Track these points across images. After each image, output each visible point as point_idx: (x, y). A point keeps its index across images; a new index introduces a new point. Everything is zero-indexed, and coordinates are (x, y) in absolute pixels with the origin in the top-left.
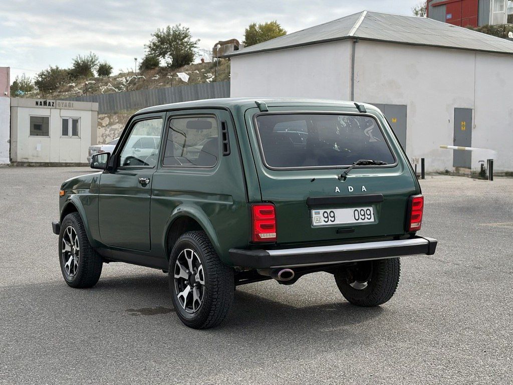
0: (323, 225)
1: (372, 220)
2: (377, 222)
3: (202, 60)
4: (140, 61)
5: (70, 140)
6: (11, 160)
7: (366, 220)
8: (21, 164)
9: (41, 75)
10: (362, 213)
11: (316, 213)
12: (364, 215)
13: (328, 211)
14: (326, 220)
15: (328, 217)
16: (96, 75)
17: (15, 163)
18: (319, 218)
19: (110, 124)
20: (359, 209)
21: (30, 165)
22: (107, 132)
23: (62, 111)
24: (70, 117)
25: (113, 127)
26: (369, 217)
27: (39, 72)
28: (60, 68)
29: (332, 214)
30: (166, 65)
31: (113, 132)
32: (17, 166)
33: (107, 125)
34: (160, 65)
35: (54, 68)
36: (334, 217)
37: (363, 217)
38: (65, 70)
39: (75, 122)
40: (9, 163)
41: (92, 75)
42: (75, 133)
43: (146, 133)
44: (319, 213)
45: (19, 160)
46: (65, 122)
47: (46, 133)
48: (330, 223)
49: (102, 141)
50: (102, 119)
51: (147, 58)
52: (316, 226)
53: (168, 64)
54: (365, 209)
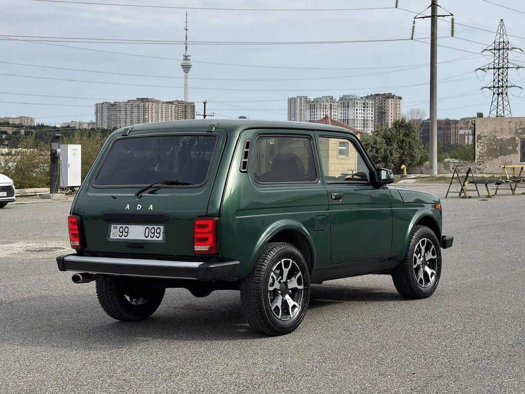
0: (118, 239)
1: (161, 239)
2: (164, 241)
7: (155, 238)
10: (153, 231)
11: (114, 228)
12: (154, 233)
13: (124, 226)
14: (121, 234)
15: (122, 232)
18: (116, 233)
20: (150, 227)
26: (158, 235)
29: (126, 230)
36: (128, 232)
37: (152, 235)
44: (116, 228)
48: (123, 237)
52: (112, 239)
54: (156, 227)
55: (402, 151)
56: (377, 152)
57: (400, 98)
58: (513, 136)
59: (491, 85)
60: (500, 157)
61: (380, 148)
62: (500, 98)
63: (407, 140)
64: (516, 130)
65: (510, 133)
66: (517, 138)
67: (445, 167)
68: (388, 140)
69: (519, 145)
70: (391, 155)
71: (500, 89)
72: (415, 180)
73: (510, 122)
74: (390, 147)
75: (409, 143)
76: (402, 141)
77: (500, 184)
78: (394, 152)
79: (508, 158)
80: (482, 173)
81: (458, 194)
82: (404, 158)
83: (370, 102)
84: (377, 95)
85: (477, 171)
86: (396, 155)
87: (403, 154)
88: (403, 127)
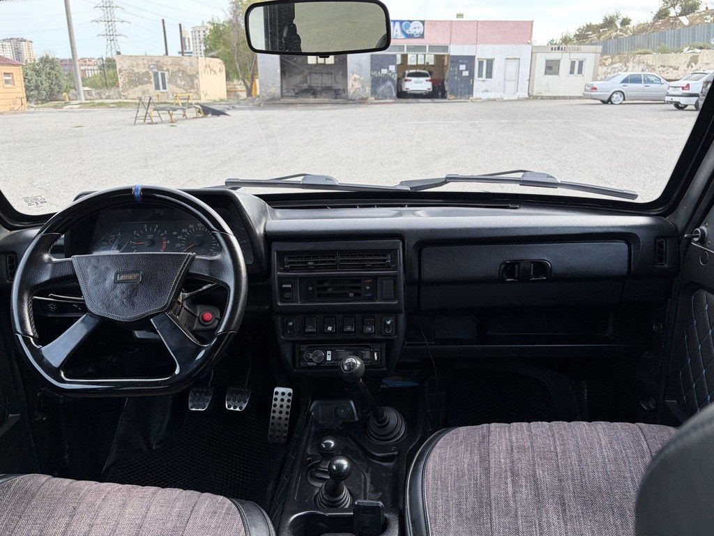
3: (707, 8)
4: (655, 13)
5: (576, 78)
6: (529, 94)
8: (536, 98)
9: (578, 30)
16: (619, 27)
17: (531, 97)
19: (612, 63)
21: (542, 98)
22: (609, 71)
23: (571, 54)
24: (577, 59)
25: (615, 66)
27: (578, 27)
28: (593, 24)
30: (675, 15)
31: (613, 70)
32: (533, 99)
33: (609, 65)
34: (670, 15)
35: (589, 23)
38: (597, 25)
39: (581, 63)
40: (527, 96)
41: (616, 27)
42: (580, 72)
43: (640, 70)
45: (535, 94)
46: (573, 63)
47: (557, 73)
49: (603, 77)
50: (606, 60)
51: (660, 11)
53: (677, 13)
55: (50, 81)
56: (29, 81)
57: (31, 42)
58: (147, 70)
59: (105, 33)
60: (139, 87)
61: (32, 79)
62: (113, 44)
63: (53, 72)
64: (149, 66)
65: (144, 68)
66: (150, 72)
67: (88, 94)
68: (38, 73)
69: (153, 77)
70: (42, 84)
71: (111, 36)
72: (78, 106)
73: (143, 59)
74: (39, 78)
75: (55, 75)
76: (49, 74)
77: (175, 110)
78: (44, 82)
79: (145, 87)
80: (126, 99)
81: (143, 121)
82: (52, 86)
83: (8, 44)
84: (12, 39)
85: (123, 97)
86: (46, 85)
87: (52, 83)
88: (48, 62)
